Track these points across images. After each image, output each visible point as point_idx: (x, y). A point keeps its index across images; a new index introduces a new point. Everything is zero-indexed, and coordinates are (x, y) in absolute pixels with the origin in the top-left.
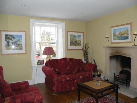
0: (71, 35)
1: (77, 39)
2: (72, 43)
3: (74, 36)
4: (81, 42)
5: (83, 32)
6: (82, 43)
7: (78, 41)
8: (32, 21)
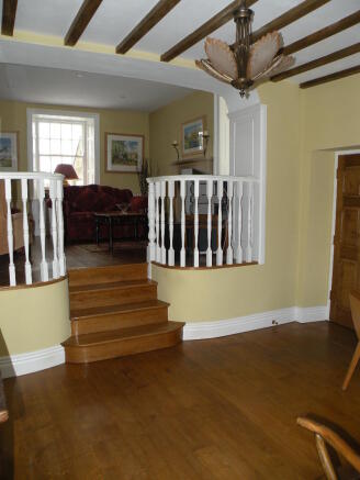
0: (113, 142)
1: (128, 150)
2: (116, 159)
3: (122, 143)
4: (137, 157)
5: (143, 137)
6: (140, 160)
7: (131, 154)
8: (28, 110)
